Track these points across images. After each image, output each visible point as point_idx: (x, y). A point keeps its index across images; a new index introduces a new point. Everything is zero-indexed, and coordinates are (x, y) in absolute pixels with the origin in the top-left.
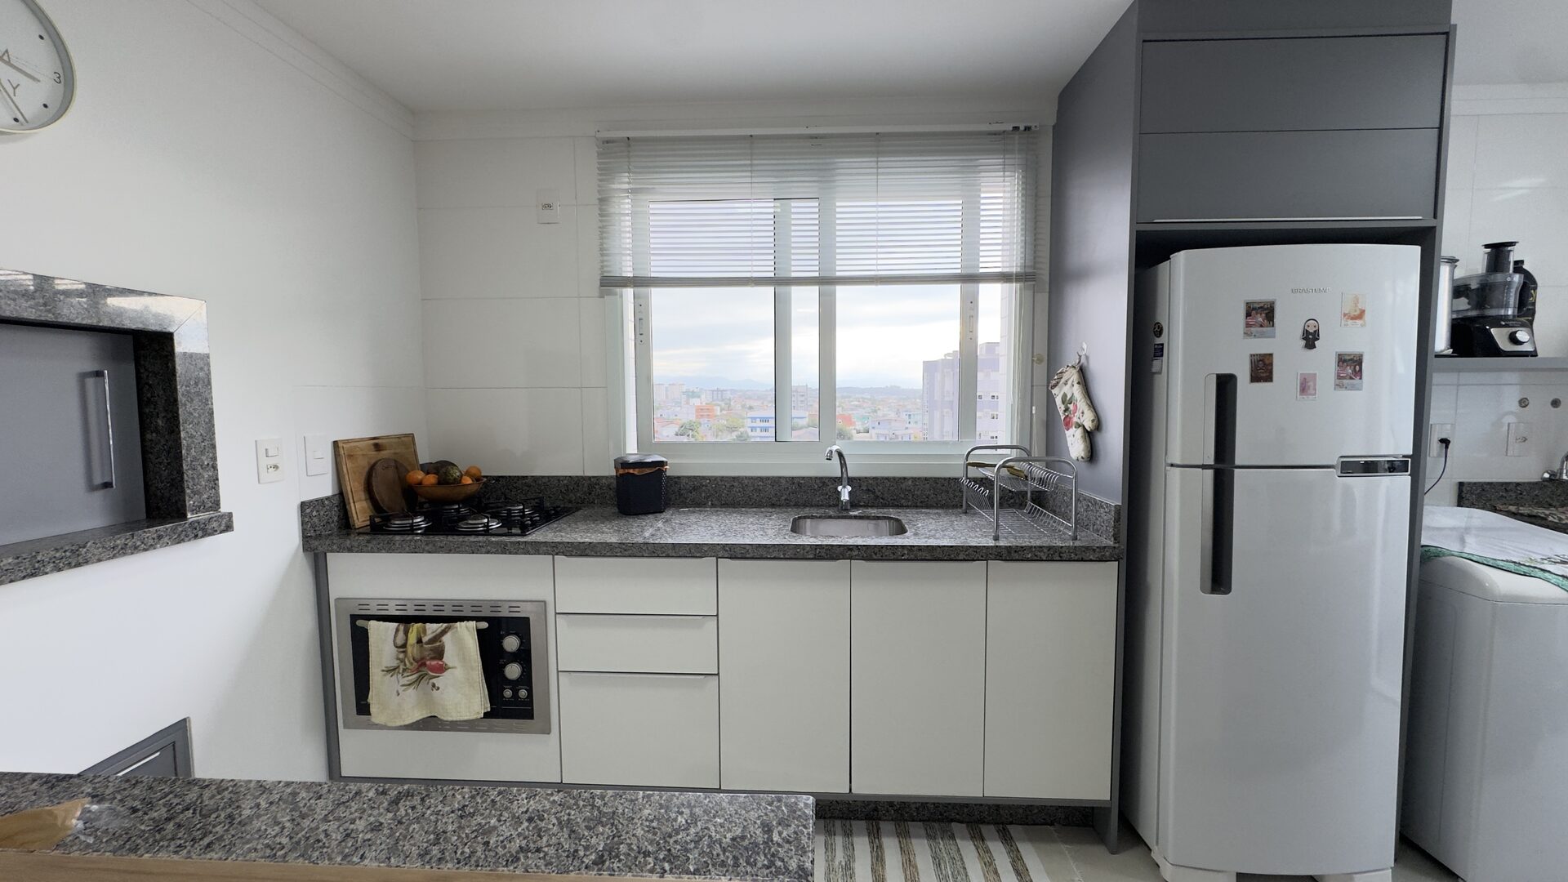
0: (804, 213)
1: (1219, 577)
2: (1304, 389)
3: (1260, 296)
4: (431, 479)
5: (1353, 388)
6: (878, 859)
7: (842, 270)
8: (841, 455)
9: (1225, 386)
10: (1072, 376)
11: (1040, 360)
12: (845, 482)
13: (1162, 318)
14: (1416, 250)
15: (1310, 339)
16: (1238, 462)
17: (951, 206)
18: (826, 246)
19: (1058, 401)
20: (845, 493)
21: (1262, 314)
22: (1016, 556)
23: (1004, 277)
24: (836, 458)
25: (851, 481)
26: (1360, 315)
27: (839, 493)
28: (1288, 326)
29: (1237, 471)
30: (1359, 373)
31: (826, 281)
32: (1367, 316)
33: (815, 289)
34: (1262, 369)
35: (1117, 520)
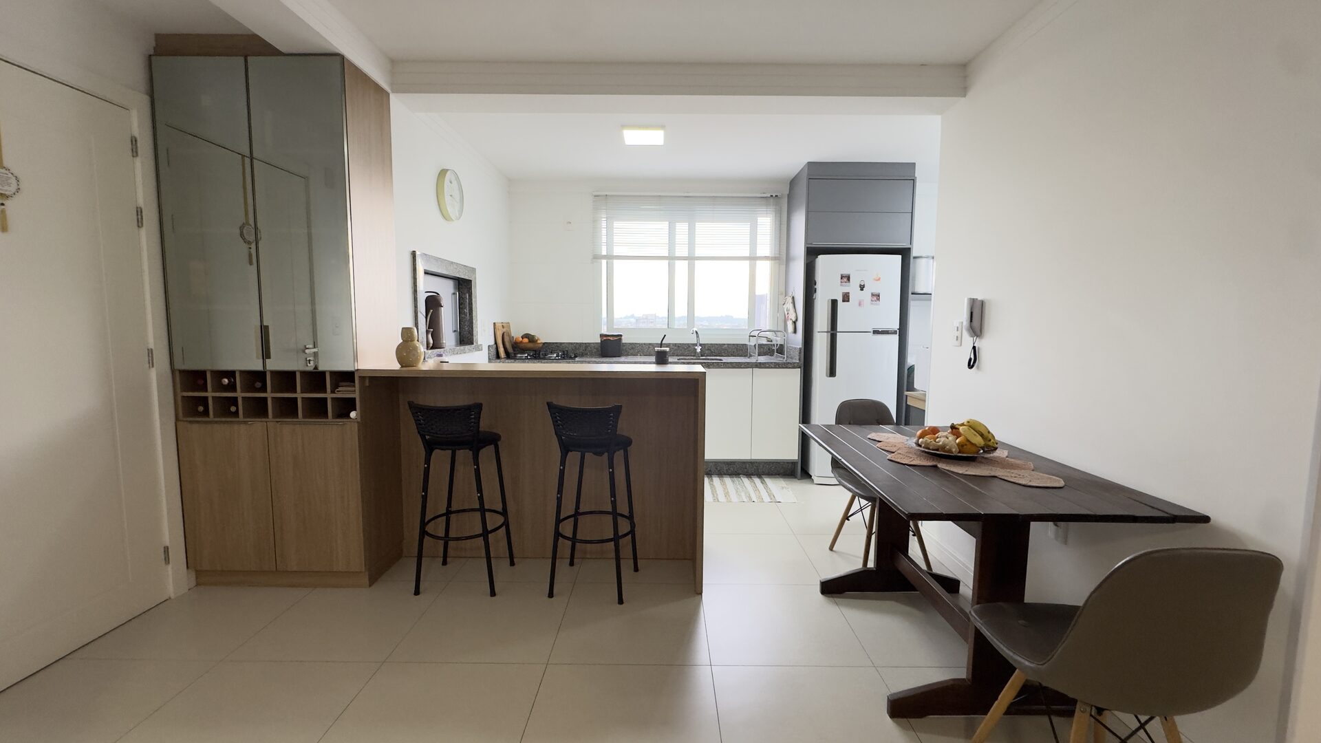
0: (682, 228)
1: (832, 372)
2: (860, 305)
3: (845, 272)
4: (526, 340)
5: (877, 304)
6: (712, 486)
7: (698, 253)
8: (697, 332)
9: (834, 303)
10: (790, 300)
11: (782, 294)
12: (698, 345)
13: (816, 280)
14: (899, 257)
15: (862, 287)
16: (838, 330)
17: (745, 228)
18: (691, 244)
19: (785, 310)
20: (699, 349)
21: (846, 278)
22: (762, 366)
23: (766, 258)
24: (695, 333)
25: (701, 345)
26: (879, 279)
27: (696, 349)
28: (855, 282)
29: (838, 334)
30: (879, 299)
31: (691, 259)
32: (881, 279)
33: (687, 262)
34: (846, 298)
35: (800, 353)
